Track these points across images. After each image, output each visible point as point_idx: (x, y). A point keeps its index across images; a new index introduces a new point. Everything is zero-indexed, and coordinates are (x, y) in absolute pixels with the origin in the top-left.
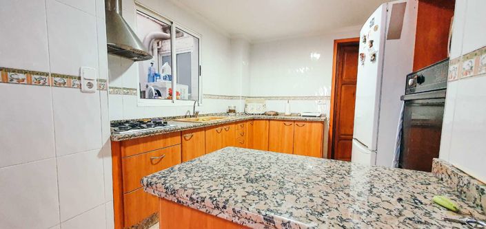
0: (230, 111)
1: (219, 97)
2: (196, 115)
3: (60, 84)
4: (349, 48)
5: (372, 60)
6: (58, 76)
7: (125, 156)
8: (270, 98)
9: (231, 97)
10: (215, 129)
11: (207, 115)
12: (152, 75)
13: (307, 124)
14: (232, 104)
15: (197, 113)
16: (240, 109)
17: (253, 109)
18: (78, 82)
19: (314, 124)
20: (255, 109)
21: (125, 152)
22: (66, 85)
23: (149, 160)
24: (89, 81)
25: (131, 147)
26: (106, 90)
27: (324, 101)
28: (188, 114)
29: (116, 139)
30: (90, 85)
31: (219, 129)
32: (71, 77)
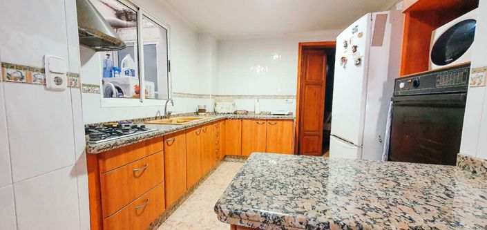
0: (201, 111)
1: (189, 95)
2: (168, 115)
3: (16, 79)
4: (313, 51)
5: (357, 64)
6: (12, 67)
7: (104, 171)
8: (240, 97)
9: (200, 96)
10: (194, 131)
11: (178, 115)
12: (108, 69)
13: (279, 123)
14: (201, 103)
15: (169, 114)
16: (210, 109)
17: (222, 108)
18: (40, 76)
19: (285, 122)
20: (225, 108)
21: (104, 165)
22: (24, 81)
23: (131, 173)
24: (57, 75)
25: (112, 159)
26: (79, 87)
27: (290, 100)
28: (158, 115)
29: (94, 151)
30: (58, 81)
31: (197, 130)
32: (31, 69)
